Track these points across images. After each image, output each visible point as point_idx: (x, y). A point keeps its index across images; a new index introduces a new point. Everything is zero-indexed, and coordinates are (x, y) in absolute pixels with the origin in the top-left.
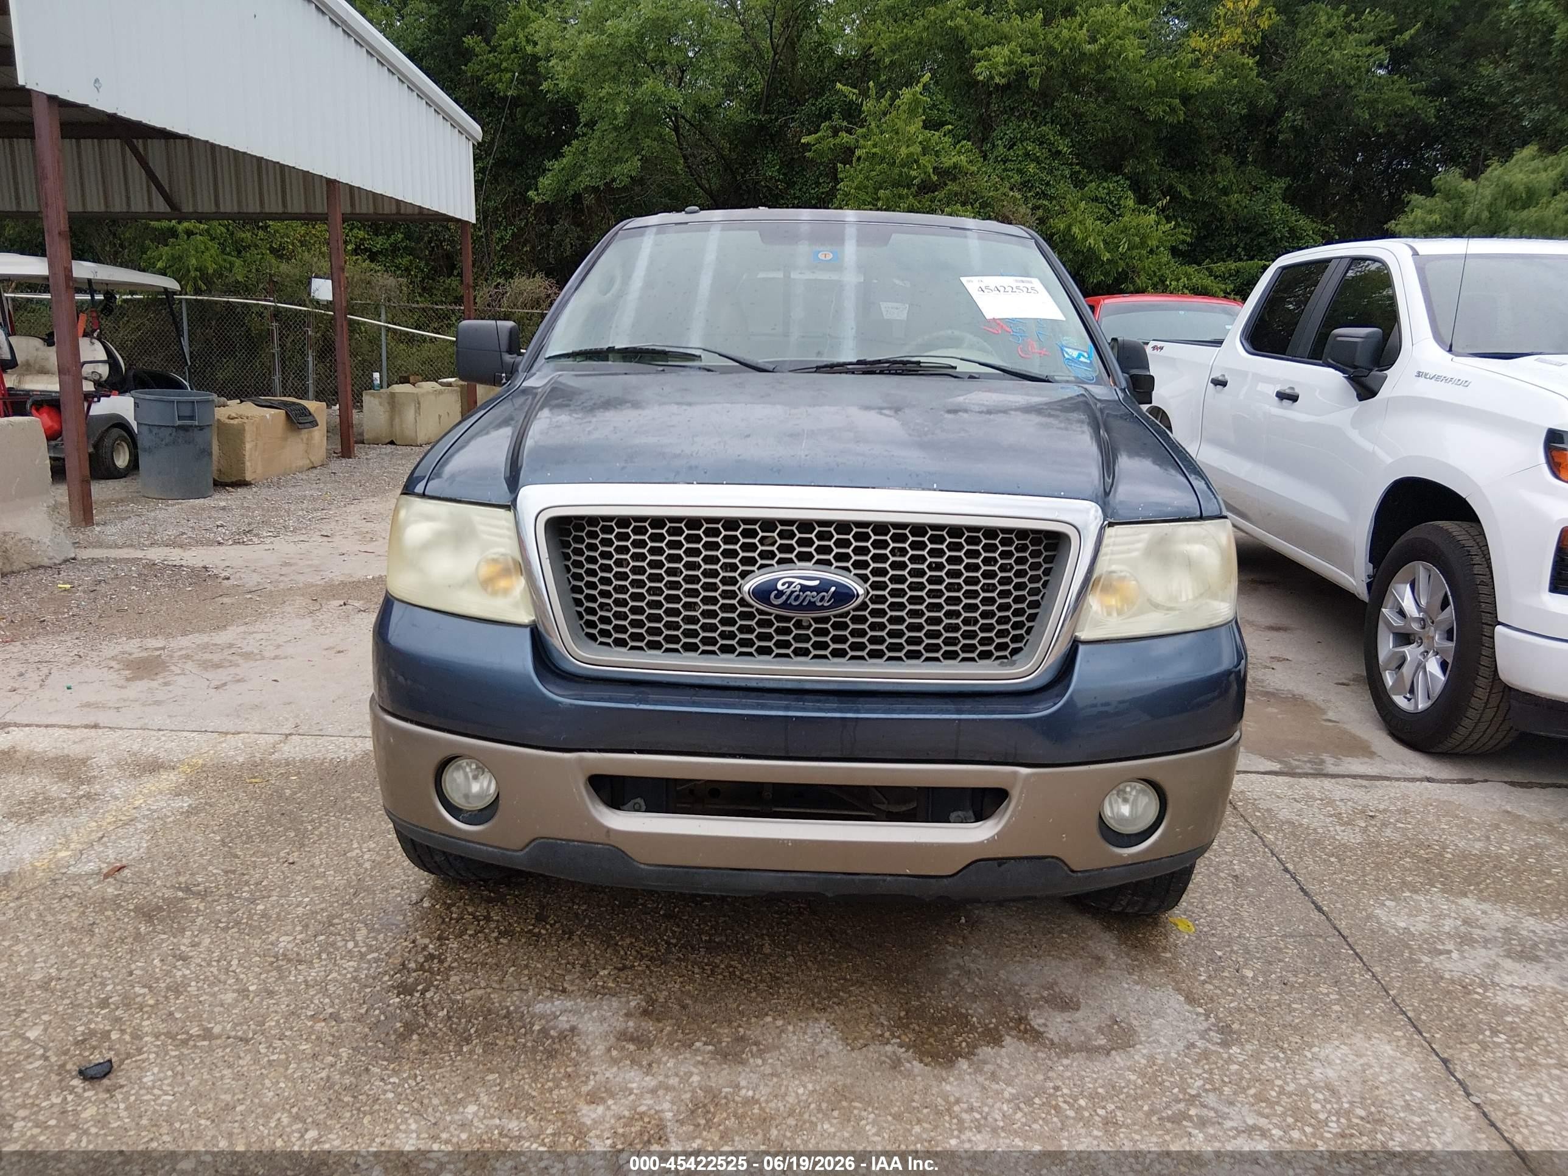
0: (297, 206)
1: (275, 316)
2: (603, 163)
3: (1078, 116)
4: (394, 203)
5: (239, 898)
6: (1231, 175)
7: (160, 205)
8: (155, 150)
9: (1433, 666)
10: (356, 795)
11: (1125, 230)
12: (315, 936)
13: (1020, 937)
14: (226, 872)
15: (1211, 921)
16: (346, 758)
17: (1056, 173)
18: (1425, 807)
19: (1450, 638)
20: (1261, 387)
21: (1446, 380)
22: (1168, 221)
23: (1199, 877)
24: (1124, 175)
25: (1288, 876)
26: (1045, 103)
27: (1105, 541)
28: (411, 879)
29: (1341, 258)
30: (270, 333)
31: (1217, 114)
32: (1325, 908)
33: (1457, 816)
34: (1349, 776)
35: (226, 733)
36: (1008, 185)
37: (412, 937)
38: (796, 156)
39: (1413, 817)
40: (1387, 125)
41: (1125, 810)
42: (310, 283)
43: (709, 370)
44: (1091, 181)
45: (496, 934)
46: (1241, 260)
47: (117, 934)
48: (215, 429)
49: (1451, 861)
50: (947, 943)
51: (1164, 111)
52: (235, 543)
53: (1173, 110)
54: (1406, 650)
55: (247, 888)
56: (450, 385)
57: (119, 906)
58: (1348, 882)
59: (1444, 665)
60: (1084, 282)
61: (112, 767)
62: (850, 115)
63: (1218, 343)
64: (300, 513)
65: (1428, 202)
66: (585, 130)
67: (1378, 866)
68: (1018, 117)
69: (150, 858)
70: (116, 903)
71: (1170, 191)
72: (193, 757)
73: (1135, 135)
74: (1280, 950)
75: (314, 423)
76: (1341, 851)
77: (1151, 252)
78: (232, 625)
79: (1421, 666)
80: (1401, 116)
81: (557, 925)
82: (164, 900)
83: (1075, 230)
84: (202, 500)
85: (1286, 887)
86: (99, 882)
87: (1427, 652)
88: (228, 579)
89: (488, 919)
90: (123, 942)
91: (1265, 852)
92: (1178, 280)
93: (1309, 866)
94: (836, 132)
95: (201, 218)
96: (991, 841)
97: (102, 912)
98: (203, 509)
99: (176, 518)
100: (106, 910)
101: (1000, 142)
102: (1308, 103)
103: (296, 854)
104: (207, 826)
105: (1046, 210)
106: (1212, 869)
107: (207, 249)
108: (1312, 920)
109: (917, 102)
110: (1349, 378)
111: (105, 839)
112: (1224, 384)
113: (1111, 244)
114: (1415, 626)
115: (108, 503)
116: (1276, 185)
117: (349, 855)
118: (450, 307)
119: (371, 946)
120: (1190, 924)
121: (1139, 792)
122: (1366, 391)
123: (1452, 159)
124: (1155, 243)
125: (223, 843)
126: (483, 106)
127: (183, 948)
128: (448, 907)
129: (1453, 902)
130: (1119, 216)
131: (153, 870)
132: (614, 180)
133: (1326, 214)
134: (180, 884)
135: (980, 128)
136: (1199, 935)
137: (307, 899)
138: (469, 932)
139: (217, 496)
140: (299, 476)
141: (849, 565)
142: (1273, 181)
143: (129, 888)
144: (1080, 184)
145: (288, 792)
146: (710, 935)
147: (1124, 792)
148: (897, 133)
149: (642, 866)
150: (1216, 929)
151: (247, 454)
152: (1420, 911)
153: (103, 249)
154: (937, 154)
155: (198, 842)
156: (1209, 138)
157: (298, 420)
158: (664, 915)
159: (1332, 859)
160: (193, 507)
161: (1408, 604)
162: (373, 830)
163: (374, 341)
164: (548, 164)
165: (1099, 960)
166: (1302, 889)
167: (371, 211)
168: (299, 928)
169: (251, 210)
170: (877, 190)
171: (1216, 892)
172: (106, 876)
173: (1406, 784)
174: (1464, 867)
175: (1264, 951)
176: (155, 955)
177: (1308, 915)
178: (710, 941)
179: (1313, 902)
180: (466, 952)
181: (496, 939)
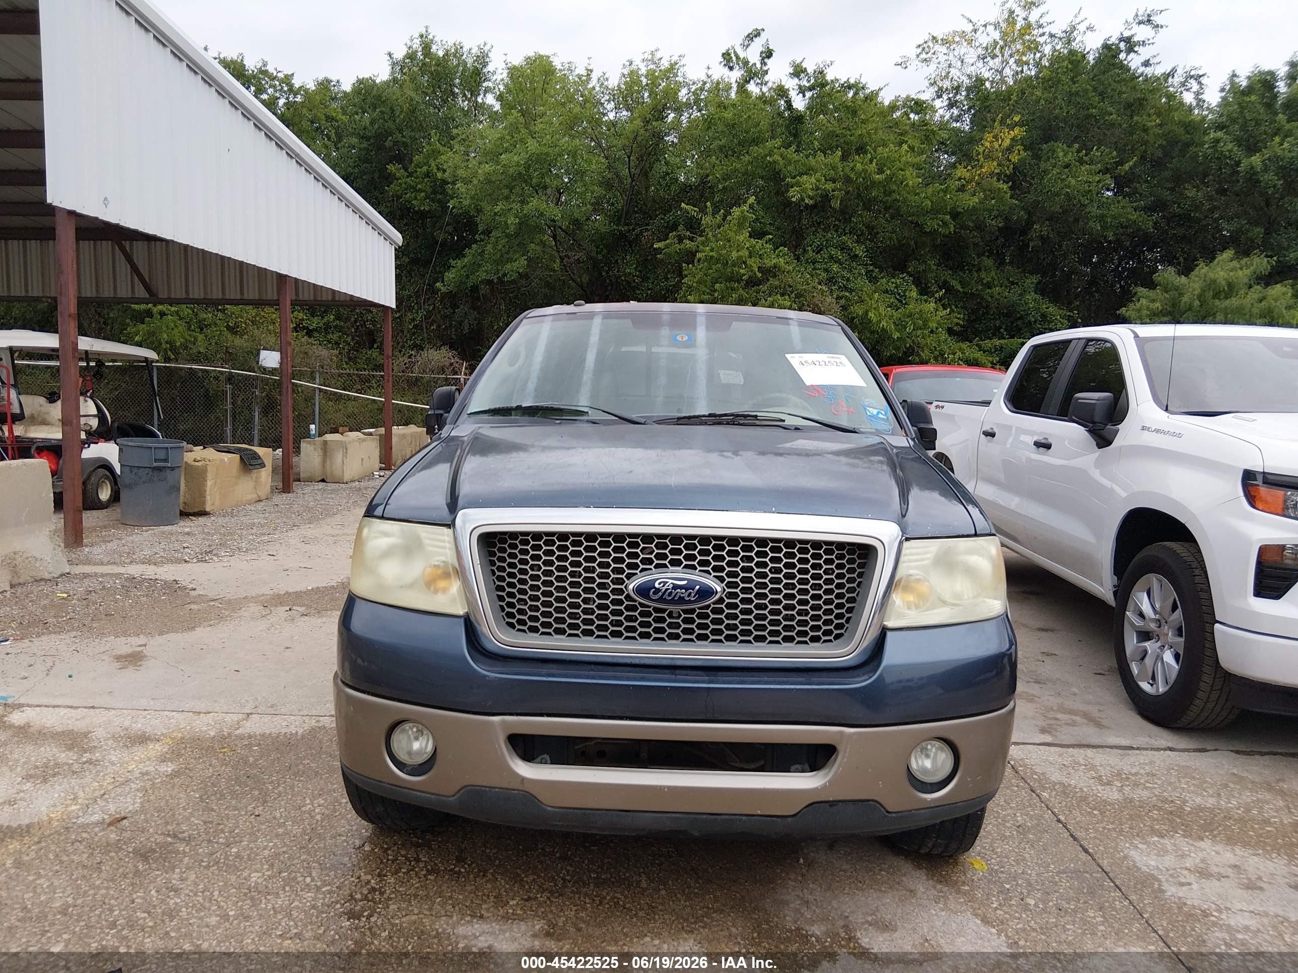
0: (252, 294)
1: (229, 379)
2: (498, 262)
3: (870, 228)
4: (330, 292)
5: (216, 843)
6: (993, 273)
7: (141, 292)
8: (139, 250)
9: (1168, 657)
10: (306, 762)
11: (910, 315)
12: (280, 873)
13: (848, 874)
14: (205, 823)
15: (1000, 862)
16: (297, 732)
17: (854, 271)
18: (1168, 770)
19: (1180, 635)
20: (1023, 438)
21: (1164, 432)
22: (945, 309)
23: (989, 826)
24: (908, 273)
25: (1061, 825)
26: (845, 219)
27: (904, 552)
28: (354, 828)
29: (1079, 339)
30: (224, 393)
31: (980, 227)
32: (1090, 850)
33: (1194, 778)
34: (1106, 747)
35: (199, 713)
36: (817, 281)
37: (357, 874)
38: (649, 258)
39: (1159, 779)
40: (1115, 234)
41: (928, 764)
42: (258, 354)
43: (594, 423)
44: (882, 278)
45: (424, 872)
46: (1004, 338)
47: (121, 871)
48: (183, 469)
49: (1190, 813)
50: (790, 879)
51: (938, 225)
52: (198, 561)
53: (945, 224)
54: (1147, 644)
55: (223, 835)
56: (370, 434)
57: (120, 848)
58: (1109, 829)
59: (1177, 657)
60: (879, 354)
61: (108, 739)
62: (691, 227)
63: (987, 403)
64: (251, 537)
65: (1151, 294)
66: (482, 237)
67: (1131, 818)
68: (824, 230)
69: (143, 810)
70: (117, 846)
71: (945, 285)
72: (173, 732)
73: (916, 243)
74: (1056, 883)
75: (263, 465)
76: (1102, 805)
77: (932, 332)
78: (199, 626)
79: (1159, 658)
80: (1127, 227)
81: (474, 865)
82: (156, 844)
83: (871, 315)
84: (170, 527)
85: (1060, 833)
86: (103, 830)
87: (1164, 646)
88: (195, 589)
89: (418, 860)
90: (125, 877)
91: (1041, 807)
92: (954, 354)
93: (1076, 819)
94: (680, 240)
95: (172, 302)
96: (824, 787)
97: (107, 852)
98: (172, 534)
99: (149, 541)
100: (110, 851)
101: (810, 248)
102: (1052, 218)
103: (260, 808)
104: (188, 786)
105: (846, 298)
106: (1000, 820)
107: (176, 326)
108: (1080, 859)
109: (744, 218)
110: (1089, 431)
111: (106, 796)
112: (993, 435)
113: (900, 325)
114: (1153, 626)
115: (94, 529)
116: (1029, 281)
117: (303, 809)
118: (371, 373)
119: (325, 881)
120: (984, 863)
121: (937, 749)
122: (1103, 440)
123: (1169, 260)
124: (935, 325)
125: (202, 800)
126: (402, 217)
127: (174, 882)
128: (386, 851)
129: (1192, 845)
130: (906, 304)
131: (146, 821)
132: (505, 275)
133: (1070, 303)
134: (169, 831)
135: (794, 237)
136: (991, 871)
137: (271, 844)
138: (403, 870)
139: (182, 523)
140: (249, 507)
141: (709, 569)
142: (1027, 278)
143: (127, 835)
144: (873, 279)
145: (251, 759)
146: (597, 873)
147: (927, 749)
148: (729, 241)
149: (549, 808)
150: (1004, 867)
151: (208, 490)
152: (1166, 852)
153: (90, 325)
154: (761, 257)
155: (181, 798)
156: (974, 244)
157: (250, 463)
158: (560, 858)
159: (1095, 812)
160: (163, 533)
161: (1146, 607)
162: (322, 790)
163: (309, 399)
164: (453, 262)
165: (912, 892)
166: (1072, 836)
167: (312, 298)
168: (266, 867)
169: (215, 297)
170: (713, 284)
171: (1004, 838)
172: (110, 824)
173: (1153, 752)
174: (1200, 817)
175: (1043, 884)
176: (151, 888)
177: (1077, 856)
178: (598, 878)
179: (1081, 846)
180: (401, 886)
181: (425, 876)
